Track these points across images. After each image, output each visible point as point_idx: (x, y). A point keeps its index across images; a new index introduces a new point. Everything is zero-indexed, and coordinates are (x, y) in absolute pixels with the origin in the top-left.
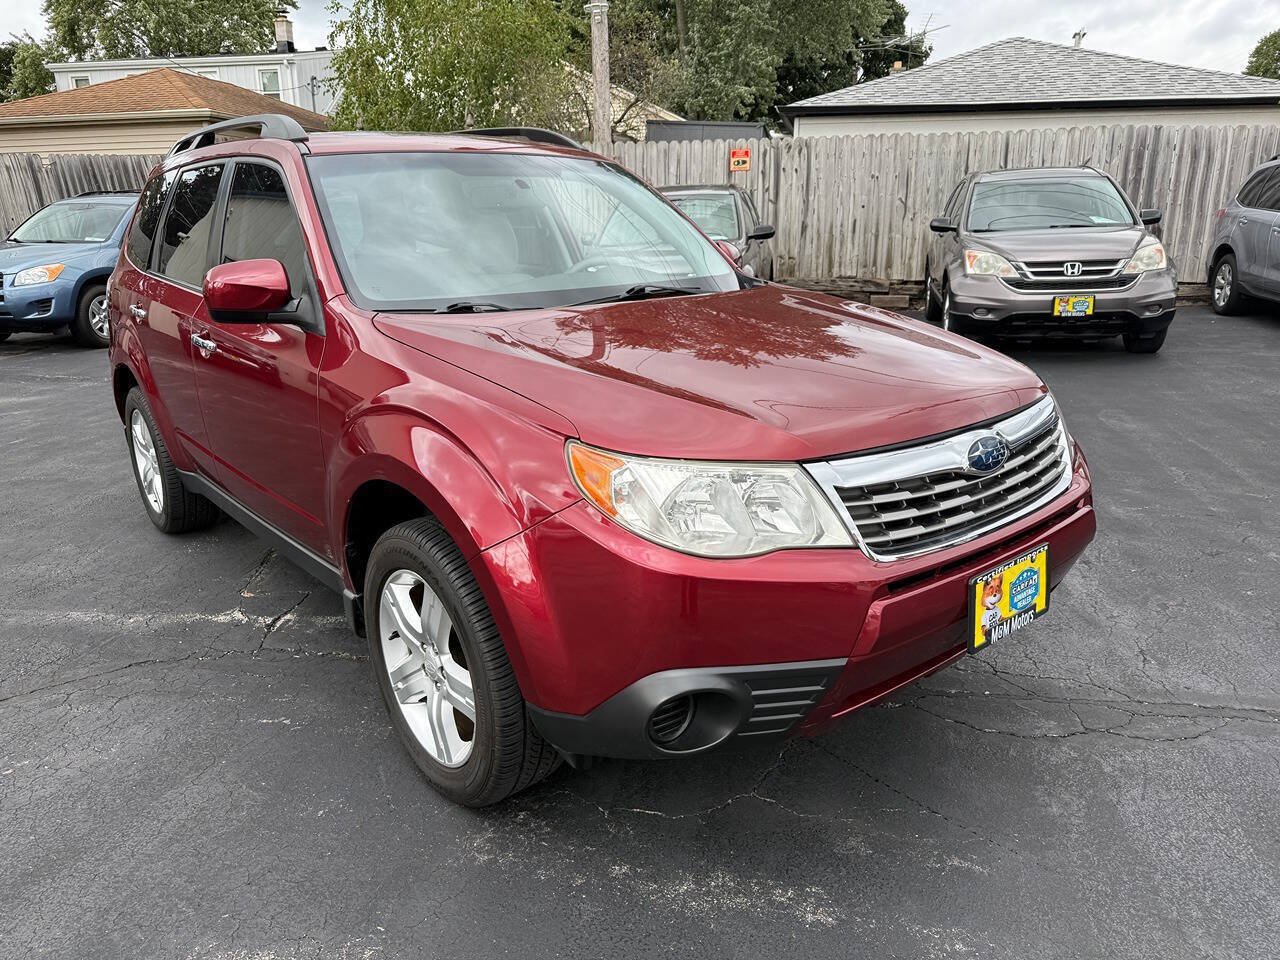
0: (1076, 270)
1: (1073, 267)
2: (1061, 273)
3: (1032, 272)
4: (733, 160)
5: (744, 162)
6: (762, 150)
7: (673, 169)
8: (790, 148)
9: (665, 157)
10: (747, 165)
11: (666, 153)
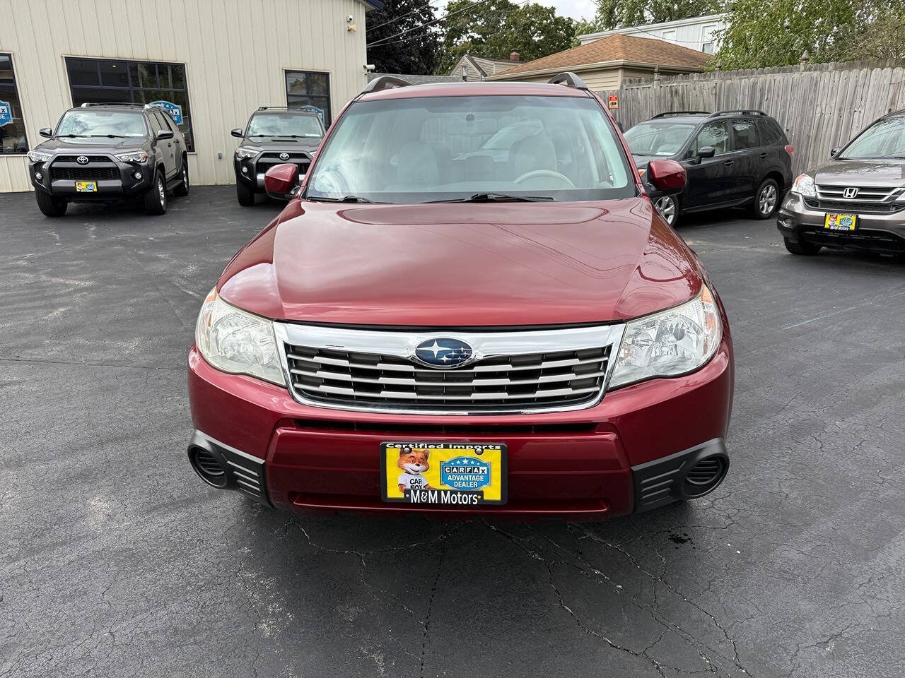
0: (852, 195)
1: (851, 191)
2: (841, 196)
3: (821, 193)
4: (610, 102)
5: (615, 104)
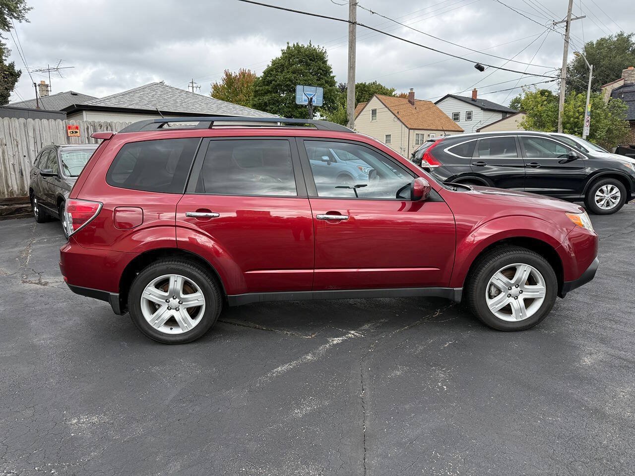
4: (69, 131)
5: (76, 132)
6: (86, 127)
7: (31, 134)
8: (101, 126)
9: (25, 127)
10: (78, 134)
11: (25, 125)
